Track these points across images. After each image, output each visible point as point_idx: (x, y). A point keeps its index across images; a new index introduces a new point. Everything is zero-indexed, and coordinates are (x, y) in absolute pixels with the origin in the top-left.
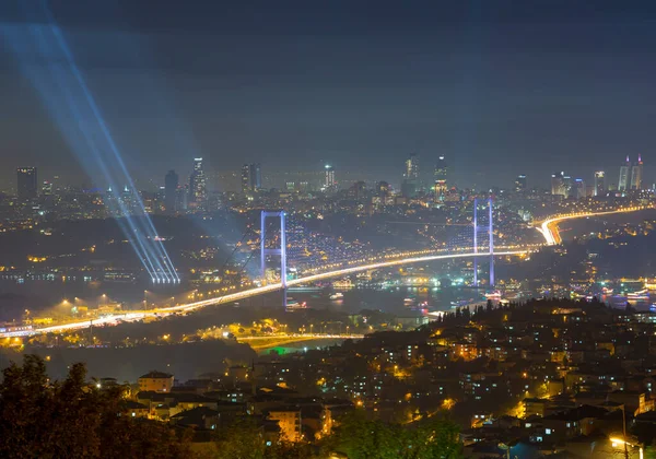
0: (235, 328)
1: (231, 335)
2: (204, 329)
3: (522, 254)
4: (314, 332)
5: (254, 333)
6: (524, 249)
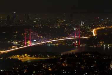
0: (18, 56)
2: (11, 56)
4: (36, 57)
5: (22, 57)
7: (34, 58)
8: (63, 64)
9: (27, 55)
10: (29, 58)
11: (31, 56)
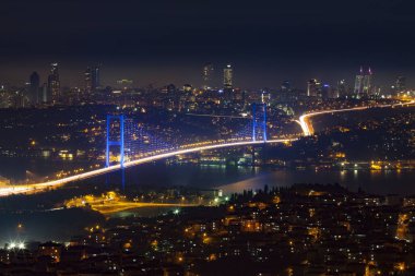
0: (88, 197)
1: (87, 204)
2: (69, 199)
3: (286, 141)
5: (102, 202)
6: (287, 138)
7: (140, 205)
8: (246, 223)
9: (117, 196)
10: (121, 204)
11: (130, 199)
